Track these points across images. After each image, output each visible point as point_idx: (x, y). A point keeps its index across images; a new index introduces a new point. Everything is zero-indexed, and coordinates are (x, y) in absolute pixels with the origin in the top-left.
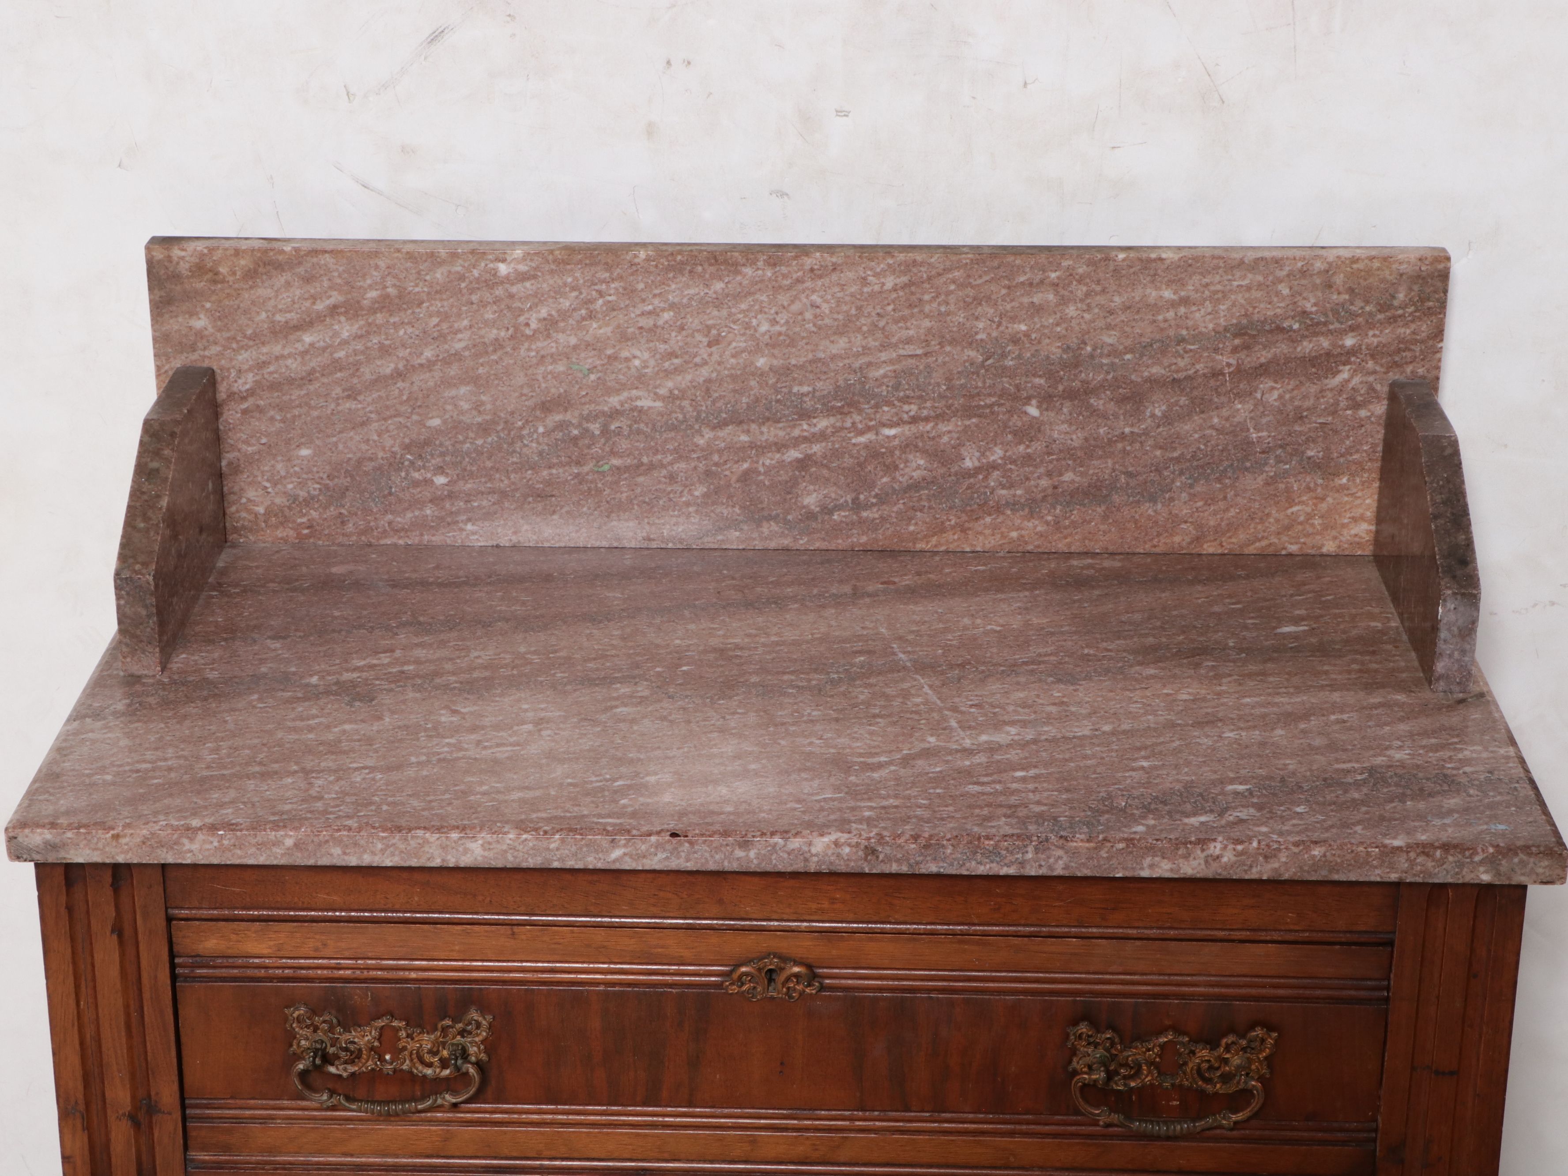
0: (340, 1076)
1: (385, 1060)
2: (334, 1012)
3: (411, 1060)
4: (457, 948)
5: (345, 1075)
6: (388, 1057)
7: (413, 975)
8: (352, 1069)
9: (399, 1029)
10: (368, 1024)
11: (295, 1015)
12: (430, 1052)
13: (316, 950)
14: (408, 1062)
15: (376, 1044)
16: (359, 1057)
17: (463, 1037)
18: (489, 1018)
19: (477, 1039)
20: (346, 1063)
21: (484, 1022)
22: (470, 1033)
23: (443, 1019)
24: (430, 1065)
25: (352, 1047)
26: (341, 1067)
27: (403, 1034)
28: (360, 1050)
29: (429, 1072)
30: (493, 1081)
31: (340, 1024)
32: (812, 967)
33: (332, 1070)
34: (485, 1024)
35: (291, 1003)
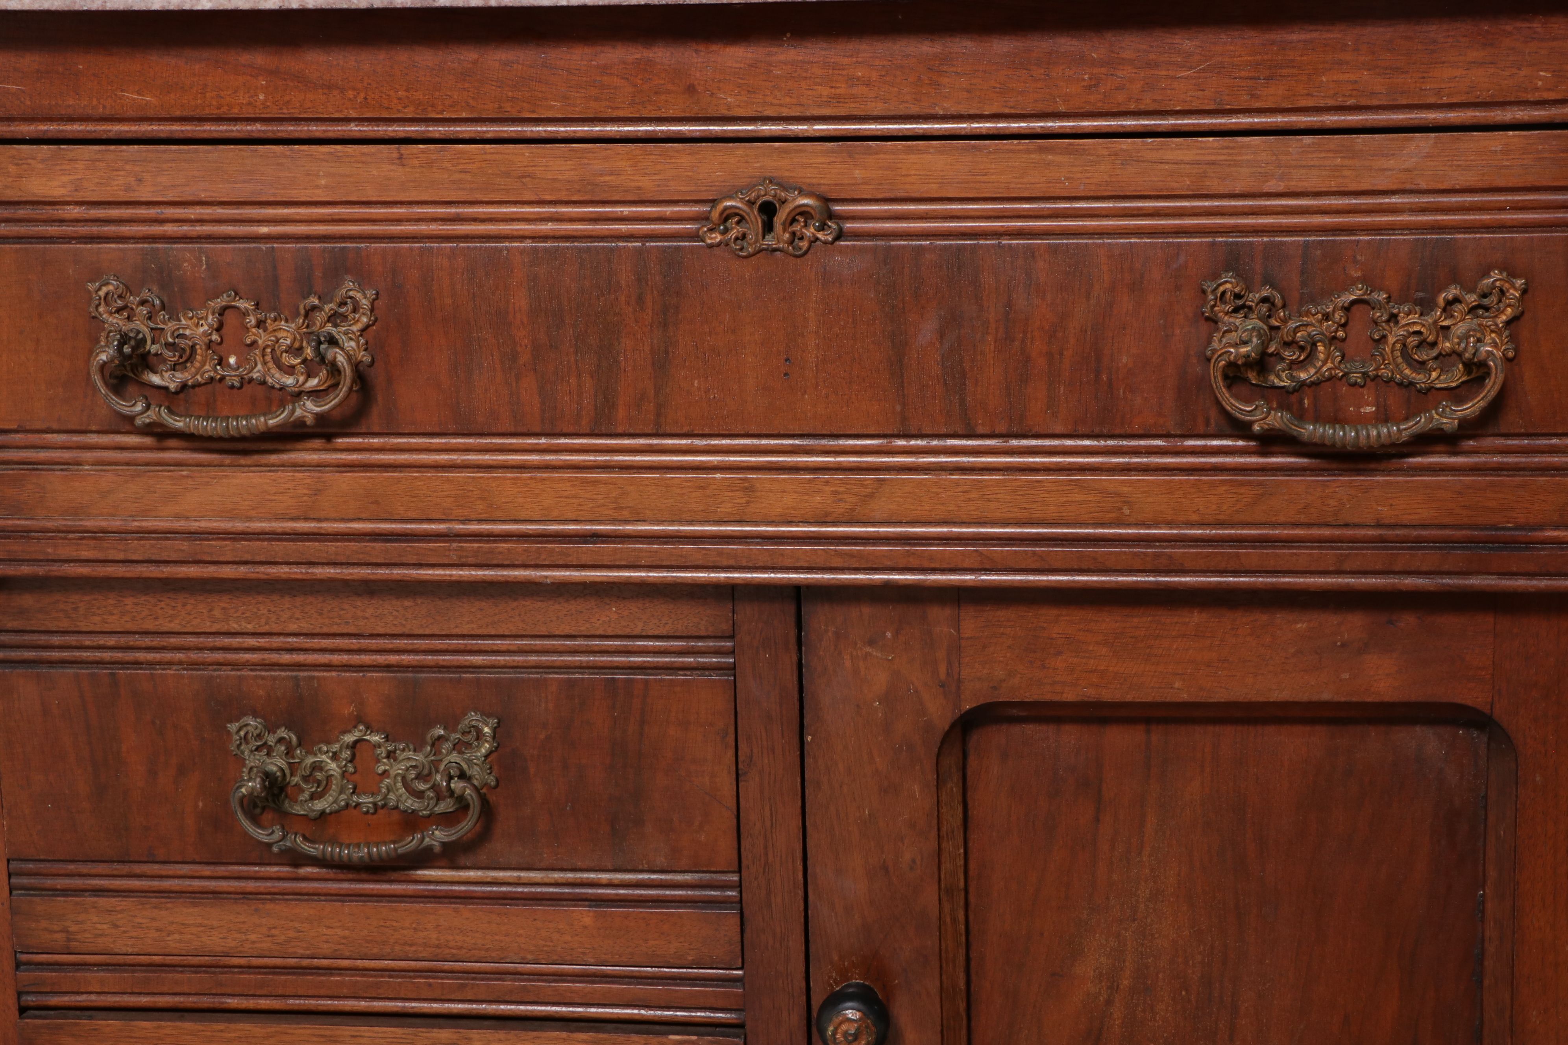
0: (166, 388)
1: (229, 365)
2: (155, 288)
3: (265, 363)
4: (323, 182)
5: (172, 386)
6: (232, 360)
7: (264, 230)
8: (180, 377)
9: (245, 314)
10: (204, 306)
11: (102, 293)
12: (289, 350)
13: (128, 188)
14: (259, 367)
15: (215, 337)
16: (191, 357)
17: (336, 325)
18: (371, 293)
19: (355, 328)
20: (174, 368)
21: (364, 301)
22: (344, 317)
23: (306, 296)
24: (290, 370)
25: (182, 343)
26: (166, 375)
27: (252, 320)
28: (193, 348)
29: (289, 381)
30: (380, 398)
31: (163, 307)
32: (826, 200)
33: (156, 379)
34: (365, 303)
35: (97, 274)
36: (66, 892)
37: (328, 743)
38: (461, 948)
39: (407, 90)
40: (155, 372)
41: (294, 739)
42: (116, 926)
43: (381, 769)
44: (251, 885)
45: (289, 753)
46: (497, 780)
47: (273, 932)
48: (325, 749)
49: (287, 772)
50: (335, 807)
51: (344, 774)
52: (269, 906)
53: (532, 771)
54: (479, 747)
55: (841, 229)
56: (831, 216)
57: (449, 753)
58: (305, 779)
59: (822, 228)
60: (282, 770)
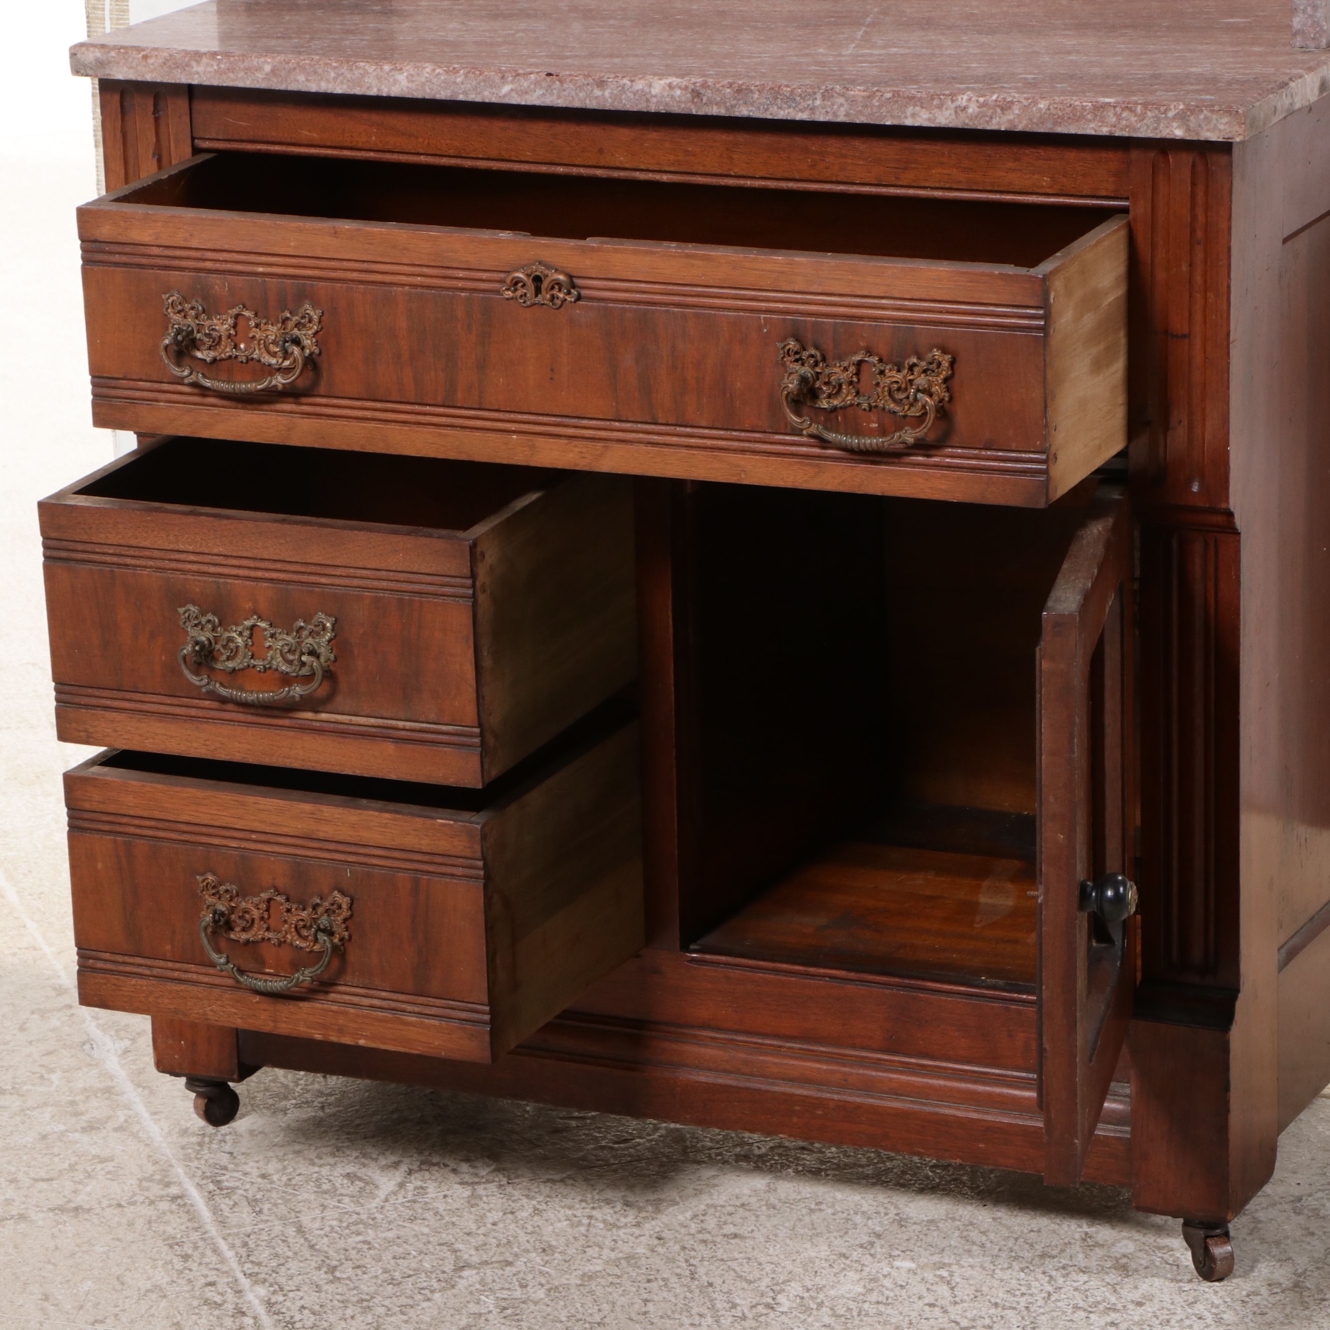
0: (205, 360)
1: (240, 349)
2: (200, 300)
3: (260, 349)
4: (292, 244)
5: (208, 360)
6: (242, 346)
7: (261, 269)
8: (212, 354)
9: (249, 319)
10: (226, 313)
11: (170, 301)
12: (274, 342)
13: (185, 240)
14: (257, 351)
15: (232, 332)
16: (219, 343)
17: (299, 330)
18: (319, 312)
19: (310, 332)
20: (210, 348)
21: (315, 317)
22: (304, 326)
23: (283, 311)
24: (274, 355)
25: (214, 334)
26: (205, 352)
27: (252, 323)
28: (220, 337)
29: (273, 361)
30: (325, 374)
31: (204, 311)
32: (571, 277)
33: (199, 355)
34: (315, 318)
35: (167, 290)
36: (87, 706)
37: (237, 625)
38: (317, 762)
39: (451, 140)
40: (199, 350)
41: (217, 620)
42: (116, 731)
43: (268, 644)
44: (193, 712)
45: (214, 629)
46: (335, 657)
47: (208, 742)
48: (234, 629)
49: (213, 641)
50: (241, 666)
51: (246, 645)
52: (205, 726)
53: (356, 652)
54: (324, 635)
55: (579, 294)
56: (574, 286)
57: (307, 637)
58: (224, 647)
59: (569, 293)
60: (209, 640)
